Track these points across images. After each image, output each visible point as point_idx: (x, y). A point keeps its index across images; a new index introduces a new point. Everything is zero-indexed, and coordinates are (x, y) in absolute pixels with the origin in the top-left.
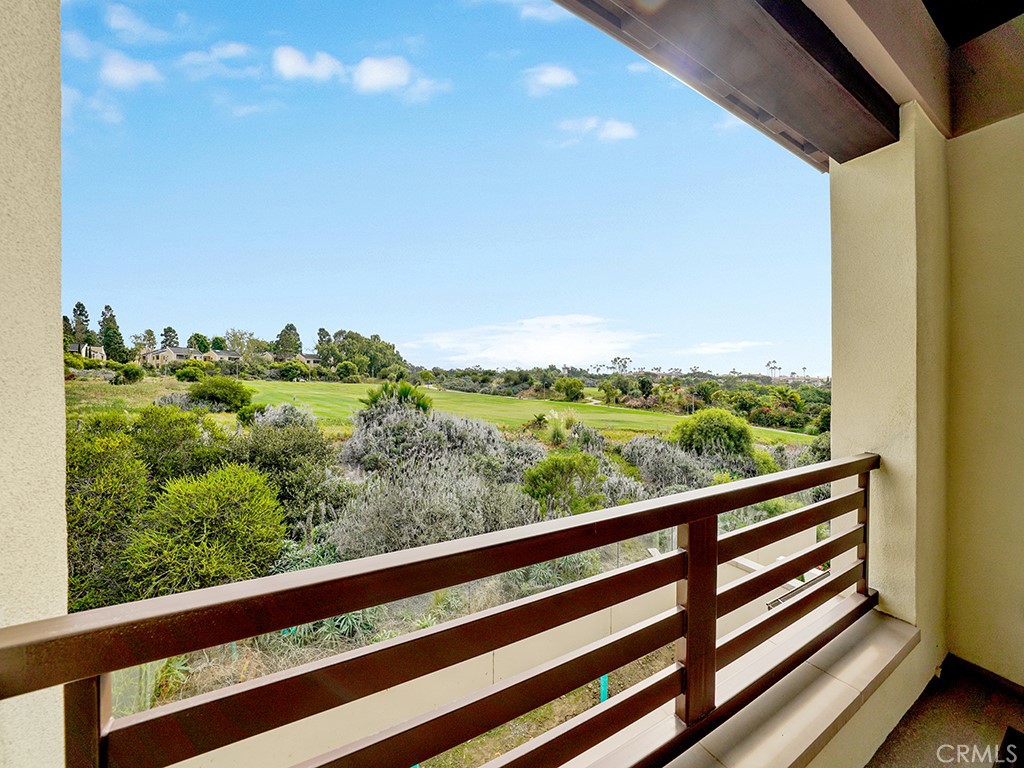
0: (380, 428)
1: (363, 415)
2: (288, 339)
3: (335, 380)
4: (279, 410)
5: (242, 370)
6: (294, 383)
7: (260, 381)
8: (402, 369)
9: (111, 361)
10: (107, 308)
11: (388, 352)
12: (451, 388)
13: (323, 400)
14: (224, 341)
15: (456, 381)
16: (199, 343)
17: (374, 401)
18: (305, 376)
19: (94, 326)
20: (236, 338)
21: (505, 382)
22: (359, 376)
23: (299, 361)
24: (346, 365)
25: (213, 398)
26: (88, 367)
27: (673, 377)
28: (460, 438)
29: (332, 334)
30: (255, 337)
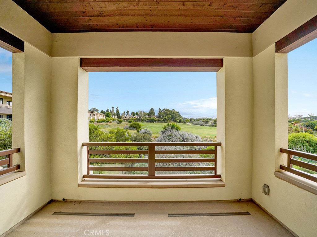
0: (165, 135)
1: (162, 132)
2: (152, 112)
3: (162, 122)
4: (144, 130)
5: (141, 120)
6: (153, 123)
7: (145, 123)
8: (181, 119)
9: (118, 119)
10: (117, 107)
11: (177, 114)
12: (195, 124)
13: (159, 127)
14: (138, 113)
15: (197, 122)
16: (133, 114)
17: (165, 128)
18: (155, 121)
19: (115, 112)
20: (140, 112)
21: (214, 122)
22: (169, 121)
23: (154, 117)
24: (165, 118)
25: (134, 127)
26: (114, 120)
27: (296, 119)
28: (186, 139)
29: (162, 110)
30: (144, 112)
